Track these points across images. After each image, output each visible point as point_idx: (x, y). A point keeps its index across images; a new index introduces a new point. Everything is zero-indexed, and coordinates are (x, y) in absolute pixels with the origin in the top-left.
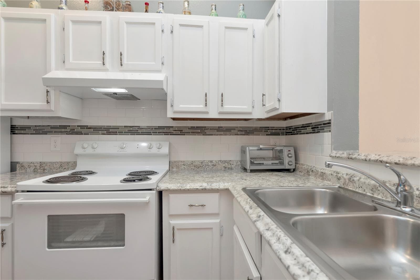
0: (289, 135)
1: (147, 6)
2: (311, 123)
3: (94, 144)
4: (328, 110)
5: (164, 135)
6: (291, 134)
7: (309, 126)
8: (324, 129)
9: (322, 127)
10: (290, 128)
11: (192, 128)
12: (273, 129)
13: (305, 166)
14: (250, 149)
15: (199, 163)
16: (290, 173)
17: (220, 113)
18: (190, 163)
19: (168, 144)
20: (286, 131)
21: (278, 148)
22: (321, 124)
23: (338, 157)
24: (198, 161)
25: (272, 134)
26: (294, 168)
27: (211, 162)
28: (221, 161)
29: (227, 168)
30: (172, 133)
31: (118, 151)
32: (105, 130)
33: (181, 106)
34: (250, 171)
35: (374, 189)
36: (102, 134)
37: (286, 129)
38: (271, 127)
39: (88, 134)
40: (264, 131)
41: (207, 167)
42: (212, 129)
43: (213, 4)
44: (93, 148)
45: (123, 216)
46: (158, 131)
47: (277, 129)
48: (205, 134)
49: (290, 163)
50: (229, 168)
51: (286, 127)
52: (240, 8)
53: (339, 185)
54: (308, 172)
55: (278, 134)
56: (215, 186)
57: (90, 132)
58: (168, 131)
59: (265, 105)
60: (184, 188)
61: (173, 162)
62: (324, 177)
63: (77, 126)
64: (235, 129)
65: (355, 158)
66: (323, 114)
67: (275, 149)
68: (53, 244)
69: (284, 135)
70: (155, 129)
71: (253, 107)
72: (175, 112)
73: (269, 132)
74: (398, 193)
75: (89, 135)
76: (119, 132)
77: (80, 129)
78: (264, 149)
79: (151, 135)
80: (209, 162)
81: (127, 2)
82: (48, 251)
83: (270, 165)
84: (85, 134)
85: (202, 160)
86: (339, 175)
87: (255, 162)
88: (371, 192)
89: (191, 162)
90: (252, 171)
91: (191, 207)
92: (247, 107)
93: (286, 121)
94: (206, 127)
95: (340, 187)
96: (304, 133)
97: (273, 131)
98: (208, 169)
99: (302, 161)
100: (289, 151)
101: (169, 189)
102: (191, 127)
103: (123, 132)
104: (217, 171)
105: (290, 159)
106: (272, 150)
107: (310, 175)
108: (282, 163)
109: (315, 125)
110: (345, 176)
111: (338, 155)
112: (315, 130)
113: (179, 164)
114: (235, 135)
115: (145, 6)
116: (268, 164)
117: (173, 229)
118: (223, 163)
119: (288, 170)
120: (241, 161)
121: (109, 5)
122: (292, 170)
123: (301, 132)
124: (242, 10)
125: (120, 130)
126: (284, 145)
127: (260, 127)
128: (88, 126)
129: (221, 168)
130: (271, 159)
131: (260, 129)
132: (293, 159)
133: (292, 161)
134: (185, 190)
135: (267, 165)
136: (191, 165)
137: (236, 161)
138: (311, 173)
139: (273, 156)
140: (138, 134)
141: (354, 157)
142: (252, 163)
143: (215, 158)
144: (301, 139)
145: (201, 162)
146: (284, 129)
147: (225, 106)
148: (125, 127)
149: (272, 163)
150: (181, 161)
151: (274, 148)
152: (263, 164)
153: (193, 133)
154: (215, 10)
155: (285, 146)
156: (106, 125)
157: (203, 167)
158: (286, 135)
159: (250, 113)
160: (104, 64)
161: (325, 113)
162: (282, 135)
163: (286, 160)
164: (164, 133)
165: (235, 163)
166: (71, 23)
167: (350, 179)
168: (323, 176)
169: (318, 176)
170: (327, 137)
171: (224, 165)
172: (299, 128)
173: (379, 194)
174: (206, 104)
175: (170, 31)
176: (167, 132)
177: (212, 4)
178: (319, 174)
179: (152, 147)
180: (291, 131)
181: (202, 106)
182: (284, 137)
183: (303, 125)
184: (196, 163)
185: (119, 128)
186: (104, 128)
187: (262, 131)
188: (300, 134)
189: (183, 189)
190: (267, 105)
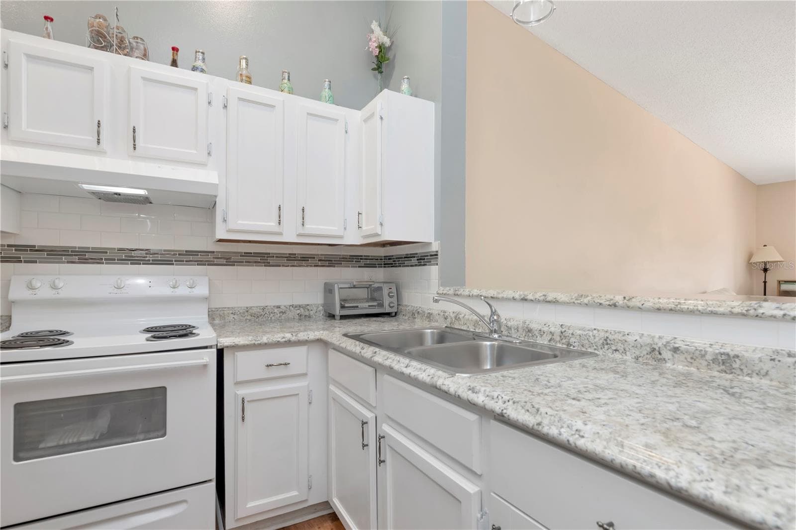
0: (388, 267)
1: (175, 52)
2: (417, 254)
3: (57, 281)
4: (436, 240)
5: (197, 265)
6: (392, 267)
7: (415, 257)
8: (430, 262)
9: (429, 259)
10: (389, 258)
11: (248, 254)
12: (367, 259)
13: (410, 308)
14: (340, 287)
15: (259, 310)
16: (391, 318)
17: (299, 235)
18: (244, 311)
19: (208, 280)
20: (384, 262)
21: (376, 285)
22: (427, 256)
23: (445, 294)
24: (257, 307)
25: (367, 266)
26: (396, 311)
27: (279, 307)
28: (294, 306)
29: (303, 316)
30: (211, 261)
31: (110, 293)
32: (75, 255)
33: (240, 222)
34: (339, 318)
35: (476, 324)
36: (68, 262)
37: (384, 259)
38: (365, 256)
39: (36, 262)
40: (356, 261)
41: (272, 315)
42: (280, 256)
43: (286, 71)
44: (54, 287)
45: (163, 389)
46: (185, 258)
47: (372, 259)
48: (268, 265)
49: (391, 305)
50: (305, 316)
51: (384, 257)
52: (326, 85)
53: (446, 325)
54: (413, 314)
55: (373, 266)
56: (302, 336)
57: (38, 258)
58: (204, 258)
59: (361, 227)
60: (259, 342)
61: (213, 310)
62: (431, 318)
63: (8, 245)
64: (314, 258)
65: (461, 294)
66: (429, 244)
67: (373, 286)
68: (21, 455)
69: (382, 267)
70: (179, 255)
71: (345, 229)
72: (229, 231)
73: (362, 263)
74: (491, 323)
75: (38, 264)
76: (105, 259)
77: (15, 251)
78: (358, 286)
79: (173, 264)
80: (275, 307)
81: (137, 39)
82: (16, 465)
83: (366, 308)
84: (26, 262)
85: (263, 305)
86: (446, 314)
87: (346, 305)
88: (474, 328)
89: (246, 309)
90: (343, 317)
91: (270, 367)
92: (336, 228)
93: (385, 248)
94: (269, 254)
95: (446, 327)
96: (408, 266)
97: (367, 262)
98: (273, 318)
99: (405, 301)
100: (390, 288)
101: (237, 345)
102: (245, 253)
103: (115, 260)
104: (288, 320)
105: (392, 300)
106: (368, 288)
107: (415, 318)
108: (381, 305)
109: (421, 256)
110: (451, 314)
111: (444, 292)
112: (421, 262)
113: (225, 312)
114: (315, 266)
115: (171, 51)
116: (365, 307)
117: (243, 401)
118: (297, 308)
119: (388, 314)
120: (324, 305)
121: (101, 37)
122: (394, 314)
123: (404, 263)
124: (328, 89)
125: (108, 255)
126: (383, 281)
127: (350, 256)
128: (34, 246)
129: (294, 316)
130: (365, 301)
131: (350, 258)
132: (395, 300)
133: (394, 302)
134: (260, 344)
135: (361, 309)
136: (246, 313)
137: (316, 304)
138: (416, 315)
139: (368, 297)
140: (147, 263)
141: (459, 293)
142: (343, 307)
143: (284, 301)
144: (404, 273)
145: (261, 308)
146: (382, 259)
147: (307, 226)
148: (120, 250)
149: (369, 306)
150: (228, 308)
151: (371, 285)
152: (357, 307)
153: (248, 263)
154: (289, 80)
155: (384, 283)
156: (77, 245)
157: (266, 315)
158: (384, 267)
159: (341, 237)
160: (99, 143)
161: (431, 243)
162: (379, 267)
163: (387, 301)
164: (195, 261)
165: (315, 308)
166: (24, 59)
167: (456, 317)
168: (429, 316)
169: (425, 318)
170: (433, 271)
171: (298, 312)
172: (402, 258)
173: (479, 328)
174: (280, 221)
175: (222, 106)
176: (201, 261)
177: (284, 71)
178: (426, 315)
179: (178, 285)
180: (391, 261)
181: (273, 224)
182: (382, 269)
183: (407, 255)
184: (255, 311)
185: (107, 252)
186: (72, 251)
187: (353, 261)
188: (403, 266)
189: (258, 344)
190: (364, 228)
